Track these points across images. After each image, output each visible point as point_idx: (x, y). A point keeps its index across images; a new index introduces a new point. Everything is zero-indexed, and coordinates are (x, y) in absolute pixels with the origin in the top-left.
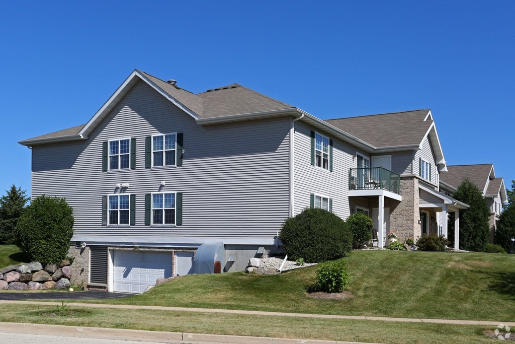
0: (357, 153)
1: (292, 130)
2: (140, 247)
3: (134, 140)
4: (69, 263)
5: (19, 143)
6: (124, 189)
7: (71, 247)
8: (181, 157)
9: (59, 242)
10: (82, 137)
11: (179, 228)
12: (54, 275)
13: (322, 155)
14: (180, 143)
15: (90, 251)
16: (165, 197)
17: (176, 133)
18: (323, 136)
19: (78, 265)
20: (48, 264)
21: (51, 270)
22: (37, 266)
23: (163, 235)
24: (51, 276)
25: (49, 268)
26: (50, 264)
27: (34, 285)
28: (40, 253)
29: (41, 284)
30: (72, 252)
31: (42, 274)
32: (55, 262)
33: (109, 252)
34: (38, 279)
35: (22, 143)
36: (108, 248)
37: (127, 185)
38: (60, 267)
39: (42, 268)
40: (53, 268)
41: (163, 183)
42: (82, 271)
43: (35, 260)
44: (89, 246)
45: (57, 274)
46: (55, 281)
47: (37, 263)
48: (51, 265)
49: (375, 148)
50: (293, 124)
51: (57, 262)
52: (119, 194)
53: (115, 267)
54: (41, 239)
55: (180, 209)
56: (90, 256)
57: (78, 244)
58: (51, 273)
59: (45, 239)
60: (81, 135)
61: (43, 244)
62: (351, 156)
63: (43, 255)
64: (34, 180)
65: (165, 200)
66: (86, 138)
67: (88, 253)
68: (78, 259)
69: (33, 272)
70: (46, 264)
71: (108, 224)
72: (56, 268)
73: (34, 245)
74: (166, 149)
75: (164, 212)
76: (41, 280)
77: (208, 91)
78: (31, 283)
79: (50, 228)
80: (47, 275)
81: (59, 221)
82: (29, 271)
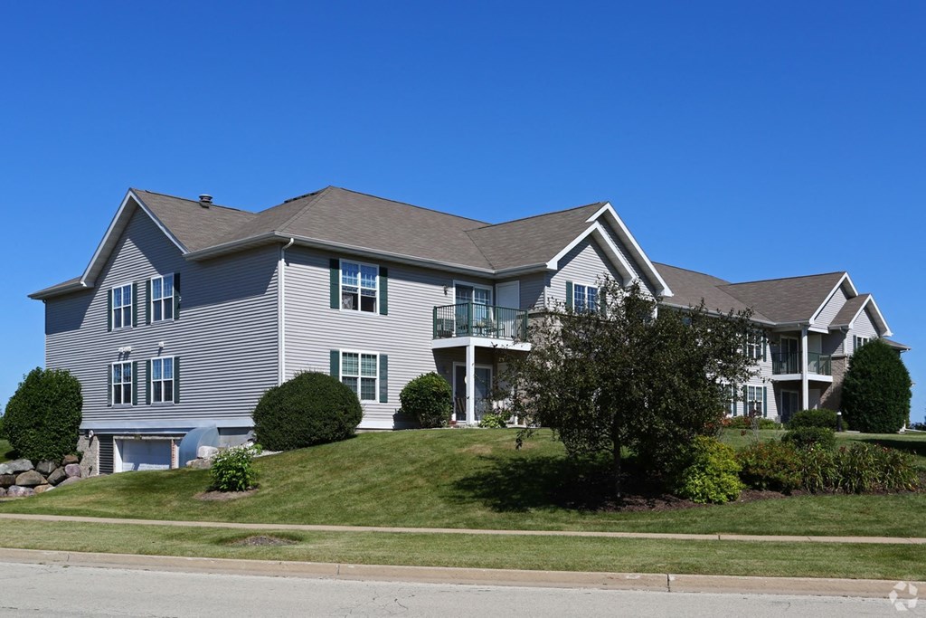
0: (455, 282)
1: (282, 263)
2: (142, 435)
3: (135, 285)
4: (76, 459)
5: (29, 296)
6: (127, 354)
7: (81, 437)
8: (178, 307)
9: (54, 430)
10: (85, 285)
11: (178, 406)
12: (51, 476)
13: (359, 292)
14: (177, 289)
15: (98, 442)
16: (165, 364)
17: (173, 274)
18: (360, 264)
19: (87, 461)
20: (40, 462)
21: (45, 470)
22: (25, 464)
23: (163, 416)
24: (46, 478)
25: (41, 467)
26: (44, 461)
27: (15, 491)
28: (28, 447)
29: (28, 489)
30: (82, 444)
31: (31, 476)
32: (51, 458)
33: (114, 442)
34: (23, 482)
35: (33, 297)
36: (114, 437)
37: (129, 348)
38: (61, 464)
39: (32, 466)
40: (49, 466)
41: (162, 344)
42: (91, 469)
43: (22, 456)
44: (97, 435)
45: (56, 475)
46: (54, 485)
47: (24, 460)
48: (46, 463)
49: (493, 272)
50: (283, 253)
51: (54, 457)
52: (121, 362)
53: (124, 464)
54: (28, 428)
55: (177, 380)
56: (98, 449)
57: (87, 431)
58: (46, 475)
59: (34, 428)
60: (82, 283)
61: (32, 434)
62: (442, 288)
63: (32, 449)
64: (48, 346)
65: (165, 367)
66: (92, 286)
67: (97, 443)
68: (87, 455)
69: (17, 473)
70: (38, 462)
71: (113, 404)
72: (55, 467)
73: (20, 436)
74: (165, 296)
75: (163, 384)
76: (29, 483)
77: (286, 202)
78: (12, 488)
79: (40, 413)
80: (37, 476)
81: (54, 403)
82: (10, 472)
